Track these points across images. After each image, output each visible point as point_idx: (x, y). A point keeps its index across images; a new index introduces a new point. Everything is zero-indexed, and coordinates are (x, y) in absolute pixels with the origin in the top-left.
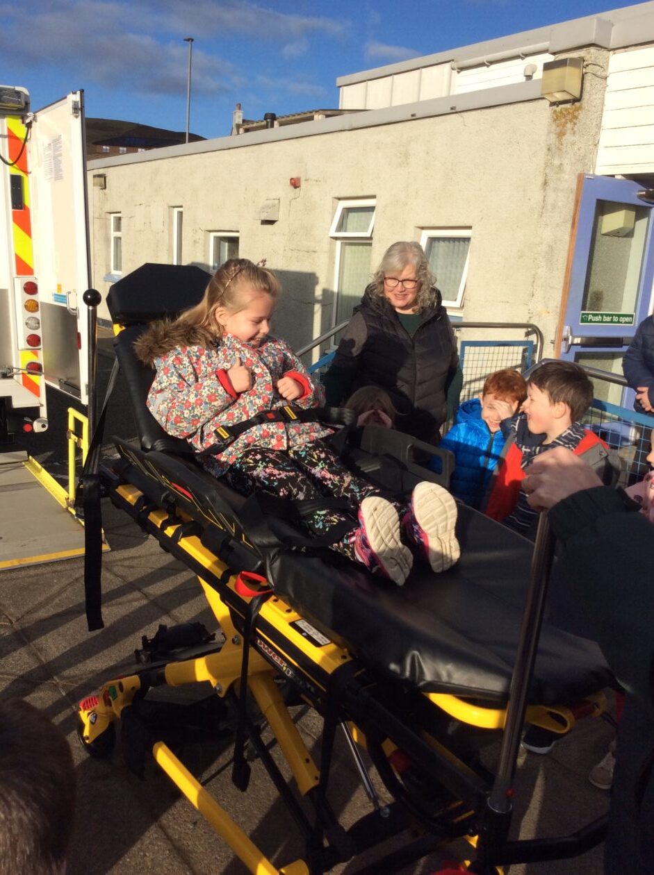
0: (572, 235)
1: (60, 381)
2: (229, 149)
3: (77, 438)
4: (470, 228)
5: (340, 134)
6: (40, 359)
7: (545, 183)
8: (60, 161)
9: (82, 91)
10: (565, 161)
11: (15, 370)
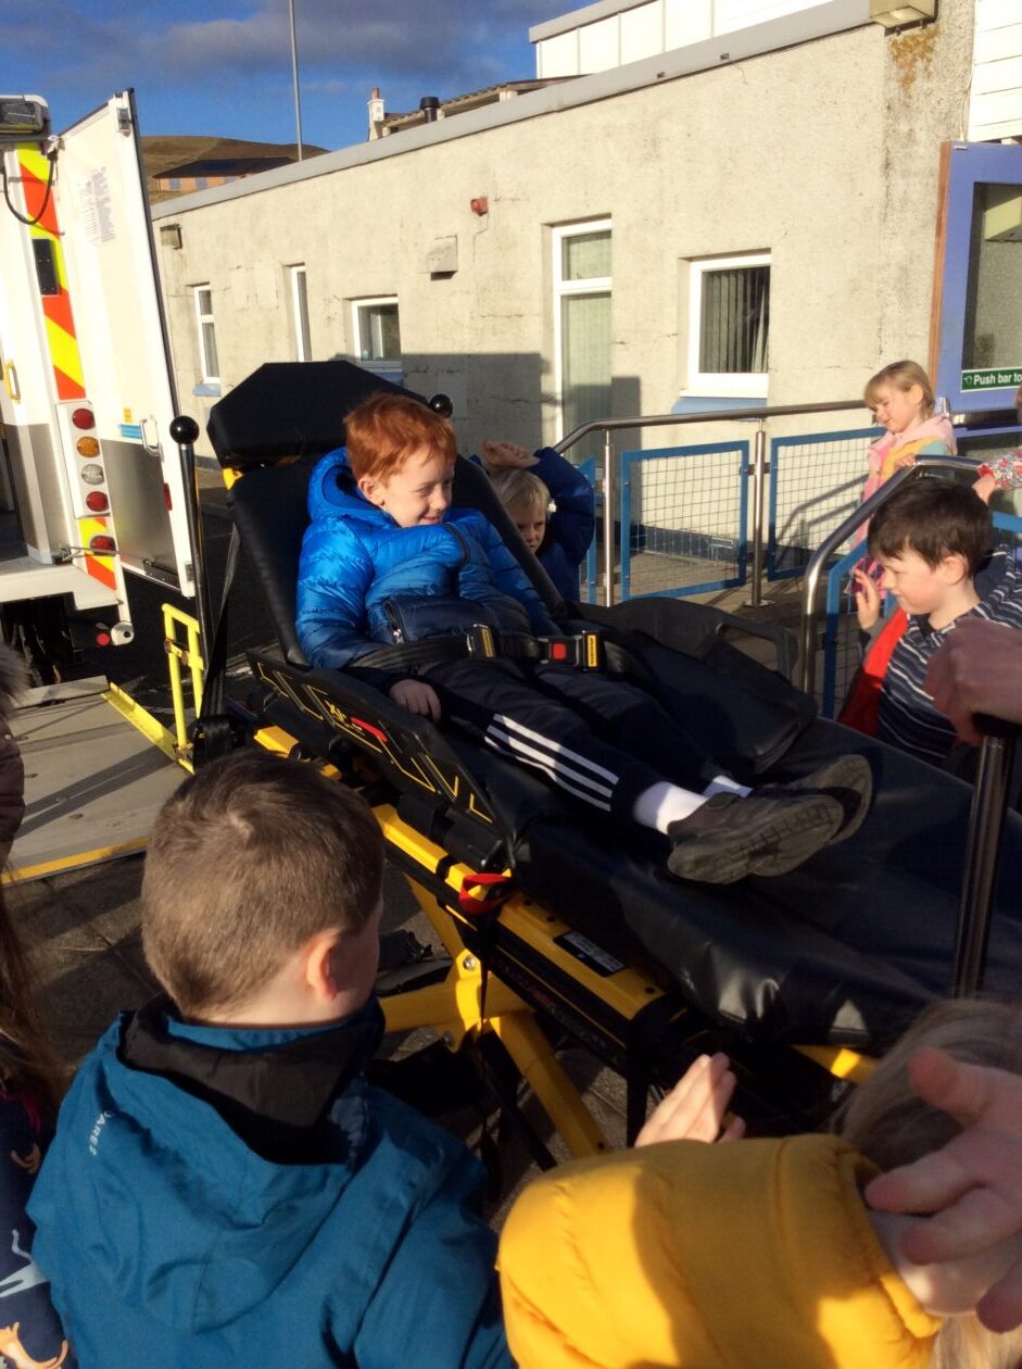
0: (938, 245)
1: (144, 562)
2: (370, 162)
3: (181, 652)
4: (767, 251)
5: (544, 119)
6: (110, 529)
7: (887, 165)
8: (108, 210)
9: (131, 92)
10: (917, 127)
11: (73, 551)
